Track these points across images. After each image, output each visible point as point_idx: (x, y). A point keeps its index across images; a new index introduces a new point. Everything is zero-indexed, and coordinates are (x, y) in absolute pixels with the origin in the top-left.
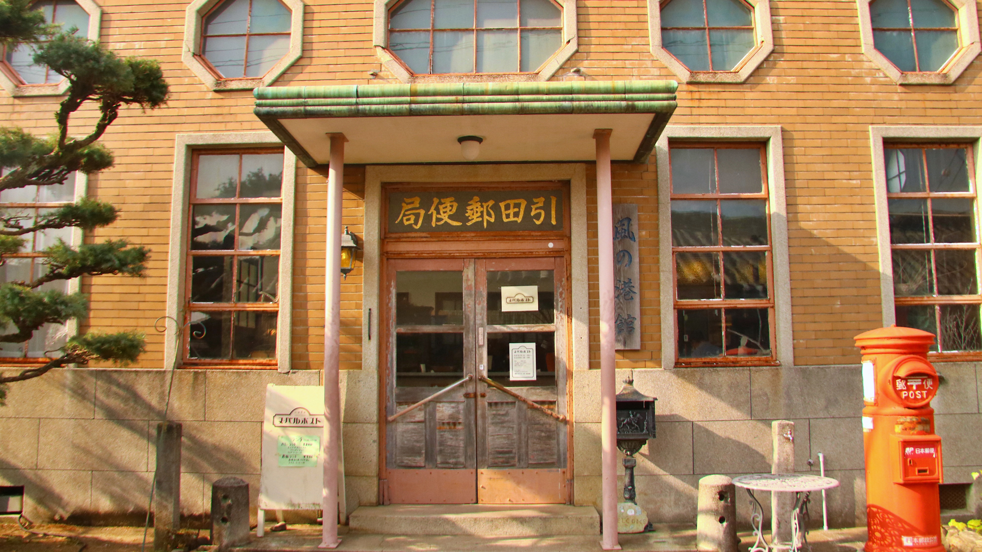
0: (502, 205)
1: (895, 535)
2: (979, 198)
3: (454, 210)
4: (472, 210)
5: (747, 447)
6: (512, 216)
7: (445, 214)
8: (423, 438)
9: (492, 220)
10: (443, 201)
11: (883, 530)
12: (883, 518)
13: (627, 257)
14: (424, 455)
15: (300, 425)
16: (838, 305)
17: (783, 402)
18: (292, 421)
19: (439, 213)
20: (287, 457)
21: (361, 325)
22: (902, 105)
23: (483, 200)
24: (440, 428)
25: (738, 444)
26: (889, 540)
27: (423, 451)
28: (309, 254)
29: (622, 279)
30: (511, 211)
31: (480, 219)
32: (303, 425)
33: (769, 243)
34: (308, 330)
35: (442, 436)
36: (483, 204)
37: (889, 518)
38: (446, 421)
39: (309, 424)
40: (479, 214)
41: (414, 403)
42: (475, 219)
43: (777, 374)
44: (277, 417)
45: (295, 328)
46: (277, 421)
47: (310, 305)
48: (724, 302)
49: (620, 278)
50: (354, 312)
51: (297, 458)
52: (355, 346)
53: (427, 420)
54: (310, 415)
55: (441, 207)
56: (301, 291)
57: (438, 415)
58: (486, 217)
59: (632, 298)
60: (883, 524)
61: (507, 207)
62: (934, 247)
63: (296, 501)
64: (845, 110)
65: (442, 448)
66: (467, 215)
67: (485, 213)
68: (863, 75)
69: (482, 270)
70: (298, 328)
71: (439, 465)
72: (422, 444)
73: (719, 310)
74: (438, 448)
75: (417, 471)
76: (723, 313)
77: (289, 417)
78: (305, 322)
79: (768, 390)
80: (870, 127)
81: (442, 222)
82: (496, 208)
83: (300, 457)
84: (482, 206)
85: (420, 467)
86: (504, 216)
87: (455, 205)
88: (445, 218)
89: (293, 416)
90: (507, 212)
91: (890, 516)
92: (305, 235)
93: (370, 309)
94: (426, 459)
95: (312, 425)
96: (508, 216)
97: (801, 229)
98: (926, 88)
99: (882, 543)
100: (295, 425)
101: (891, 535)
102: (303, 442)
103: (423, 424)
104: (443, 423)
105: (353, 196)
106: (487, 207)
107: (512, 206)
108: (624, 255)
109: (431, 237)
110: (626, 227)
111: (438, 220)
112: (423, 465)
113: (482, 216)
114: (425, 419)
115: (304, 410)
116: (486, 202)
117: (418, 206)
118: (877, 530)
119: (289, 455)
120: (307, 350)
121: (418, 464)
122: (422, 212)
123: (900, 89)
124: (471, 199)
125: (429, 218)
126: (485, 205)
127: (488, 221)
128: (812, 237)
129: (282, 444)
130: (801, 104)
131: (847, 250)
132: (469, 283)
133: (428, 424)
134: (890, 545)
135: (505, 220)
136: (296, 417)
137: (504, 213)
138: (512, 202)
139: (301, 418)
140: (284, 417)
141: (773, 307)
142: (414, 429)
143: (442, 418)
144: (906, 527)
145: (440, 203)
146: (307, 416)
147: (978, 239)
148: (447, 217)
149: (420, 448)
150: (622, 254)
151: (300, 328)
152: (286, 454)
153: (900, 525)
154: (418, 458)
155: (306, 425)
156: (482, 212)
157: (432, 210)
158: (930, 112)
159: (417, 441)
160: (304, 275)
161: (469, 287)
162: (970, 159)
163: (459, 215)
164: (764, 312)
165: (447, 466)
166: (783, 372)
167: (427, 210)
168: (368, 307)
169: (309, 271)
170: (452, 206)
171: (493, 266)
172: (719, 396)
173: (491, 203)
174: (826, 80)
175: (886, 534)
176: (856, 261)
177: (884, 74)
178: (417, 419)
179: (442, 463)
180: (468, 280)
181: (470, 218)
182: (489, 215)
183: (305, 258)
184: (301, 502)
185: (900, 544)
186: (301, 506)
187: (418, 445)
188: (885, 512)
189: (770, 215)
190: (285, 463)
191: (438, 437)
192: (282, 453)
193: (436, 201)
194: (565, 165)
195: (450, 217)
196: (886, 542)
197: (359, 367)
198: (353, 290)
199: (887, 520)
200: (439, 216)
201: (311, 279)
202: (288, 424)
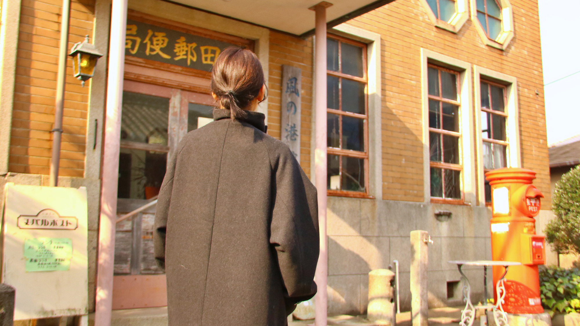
0: (203, 49)
1: (525, 299)
2: (462, 106)
3: (165, 45)
4: (179, 47)
5: (358, 256)
6: (209, 59)
7: (158, 47)
8: (129, 246)
9: (195, 60)
10: (156, 34)
11: (516, 296)
12: (517, 288)
13: (293, 108)
14: (129, 263)
15: (48, 227)
16: (403, 162)
17: (377, 224)
18: (40, 222)
19: (152, 44)
20: (36, 261)
21: (85, 134)
22: (435, 39)
23: (189, 41)
24: (144, 238)
25: (353, 254)
26: (521, 302)
27: (129, 259)
28: (34, 56)
29: (290, 124)
30: (209, 56)
31: (185, 57)
32: (52, 227)
33: (366, 113)
34: (28, 133)
35: (146, 245)
36: (189, 45)
37: (521, 288)
38: (150, 231)
39: (59, 226)
40: (184, 53)
41: (126, 213)
42: (181, 56)
43: (374, 205)
44: (22, 218)
45: (14, 129)
46: (22, 222)
47: (33, 107)
48: (342, 151)
49: (289, 122)
50: (77, 121)
51: (48, 262)
52: (78, 155)
53: (135, 230)
54: (60, 217)
55: (155, 39)
56: (23, 92)
57: (144, 225)
58: (190, 57)
59: (295, 139)
60: (516, 292)
61: (206, 52)
62: (443, 132)
63: (49, 307)
64: (409, 34)
65: (146, 255)
66: (175, 51)
67: (189, 53)
68: (419, 15)
69: (186, 101)
70: (17, 130)
71: (143, 272)
72: (129, 252)
73: (338, 156)
74: (141, 256)
75: (124, 277)
76: (341, 159)
77: (36, 218)
78: (26, 125)
79: (369, 215)
80: (421, 49)
81: (154, 53)
82: (197, 50)
83: (52, 261)
84: (187, 46)
85: (126, 274)
86: (203, 59)
87: (166, 40)
88: (158, 50)
89: (40, 217)
90: (206, 56)
91: (522, 286)
92: (30, 35)
93: (96, 120)
94: (132, 266)
95: (62, 227)
96: (206, 59)
97: (387, 107)
98: (445, 32)
99: (516, 304)
100: (43, 227)
101: (522, 299)
102: (54, 245)
103: (131, 234)
104: (147, 233)
105: (83, 9)
106: (191, 47)
107: (209, 52)
108: (292, 106)
109: (146, 63)
110: (293, 85)
111: (152, 50)
112: (128, 271)
113: (186, 55)
114: (133, 228)
115: (52, 212)
116: (191, 43)
117: (135, 33)
118: (512, 297)
119: (38, 258)
120: (27, 153)
121: (124, 271)
122: (139, 40)
123: (435, 29)
124: (179, 38)
125: (143, 47)
126: (190, 45)
127: (191, 61)
128: (392, 114)
129: (30, 247)
130: (389, 23)
131: (408, 125)
132: (176, 110)
133: (135, 234)
134: (522, 305)
135: (204, 62)
136: (44, 219)
137: (204, 56)
138: (210, 48)
139: (50, 220)
140: (31, 219)
141: (368, 158)
142: (122, 238)
143: (147, 228)
144: (531, 293)
145: (154, 36)
146: (56, 218)
147: (460, 130)
148: (159, 49)
149: (127, 255)
150: (290, 105)
151: (19, 130)
152: (34, 258)
153: (527, 292)
154: (124, 266)
155: (55, 227)
156: (187, 51)
157: (147, 40)
158: (447, 48)
159: (124, 249)
160: (29, 76)
161: (175, 114)
162: (459, 82)
163: (169, 49)
164: (362, 161)
165: (149, 272)
166: (377, 203)
167: (143, 39)
168: (94, 118)
169: (33, 73)
170: (163, 40)
171: (195, 98)
172: (343, 217)
173: (194, 45)
174: (402, 12)
175: (519, 298)
176: (412, 134)
177: (428, 17)
178: (125, 228)
179: (145, 270)
180: (174, 107)
181: (177, 54)
182: (192, 55)
183: (29, 59)
184: (54, 308)
185: (528, 304)
186: (55, 312)
187: (125, 252)
188: (517, 284)
189: (368, 95)
190: (34, 267)
191: (142, 245)
192: (29, 257)
193: (150, 33)
194: (256, 27)
195: (162, 50)
196: (519, 304)
197: (81, 175)
198: (79, 98)
199: (520, 289)
200: (153, 47)
201: (35, 81)
202: (35, 226)
